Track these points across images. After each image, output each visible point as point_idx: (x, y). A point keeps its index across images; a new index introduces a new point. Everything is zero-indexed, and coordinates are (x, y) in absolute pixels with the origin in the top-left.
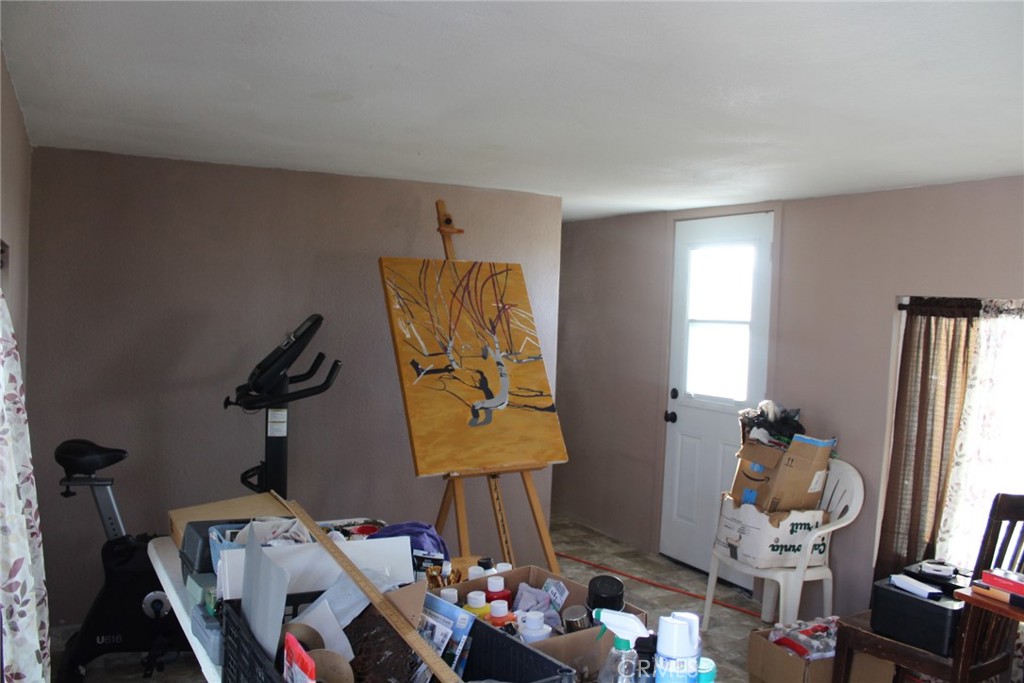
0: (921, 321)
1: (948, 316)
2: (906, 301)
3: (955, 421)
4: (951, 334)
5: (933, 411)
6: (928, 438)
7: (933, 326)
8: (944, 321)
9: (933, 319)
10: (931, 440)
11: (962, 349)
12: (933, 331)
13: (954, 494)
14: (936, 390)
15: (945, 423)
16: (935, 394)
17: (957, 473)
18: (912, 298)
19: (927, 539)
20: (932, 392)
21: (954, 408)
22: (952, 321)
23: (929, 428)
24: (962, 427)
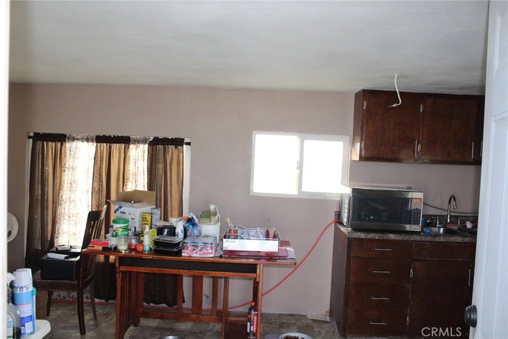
0: (39, 144)
1: (52, 141)
2: (32, 134)
3: (58, 187)
4: (54, 149)
5: (48, 183)
6: (46, 195)
7: (45, 146)
8: (50, 143)
9: (45, 143)
10: (48, 196)
11: (59, 156)
12: (45, 148)
13: (60, 217)
14: (48, 174)
15: (53, 187)
16: (48, 176)
17: (61, 208)
18: (34, 133)
19: (49, 238)
20: (47, 175)
21: (57, 181)
22: (54, 143)
23: (46, 191)
24: (62, 188)
